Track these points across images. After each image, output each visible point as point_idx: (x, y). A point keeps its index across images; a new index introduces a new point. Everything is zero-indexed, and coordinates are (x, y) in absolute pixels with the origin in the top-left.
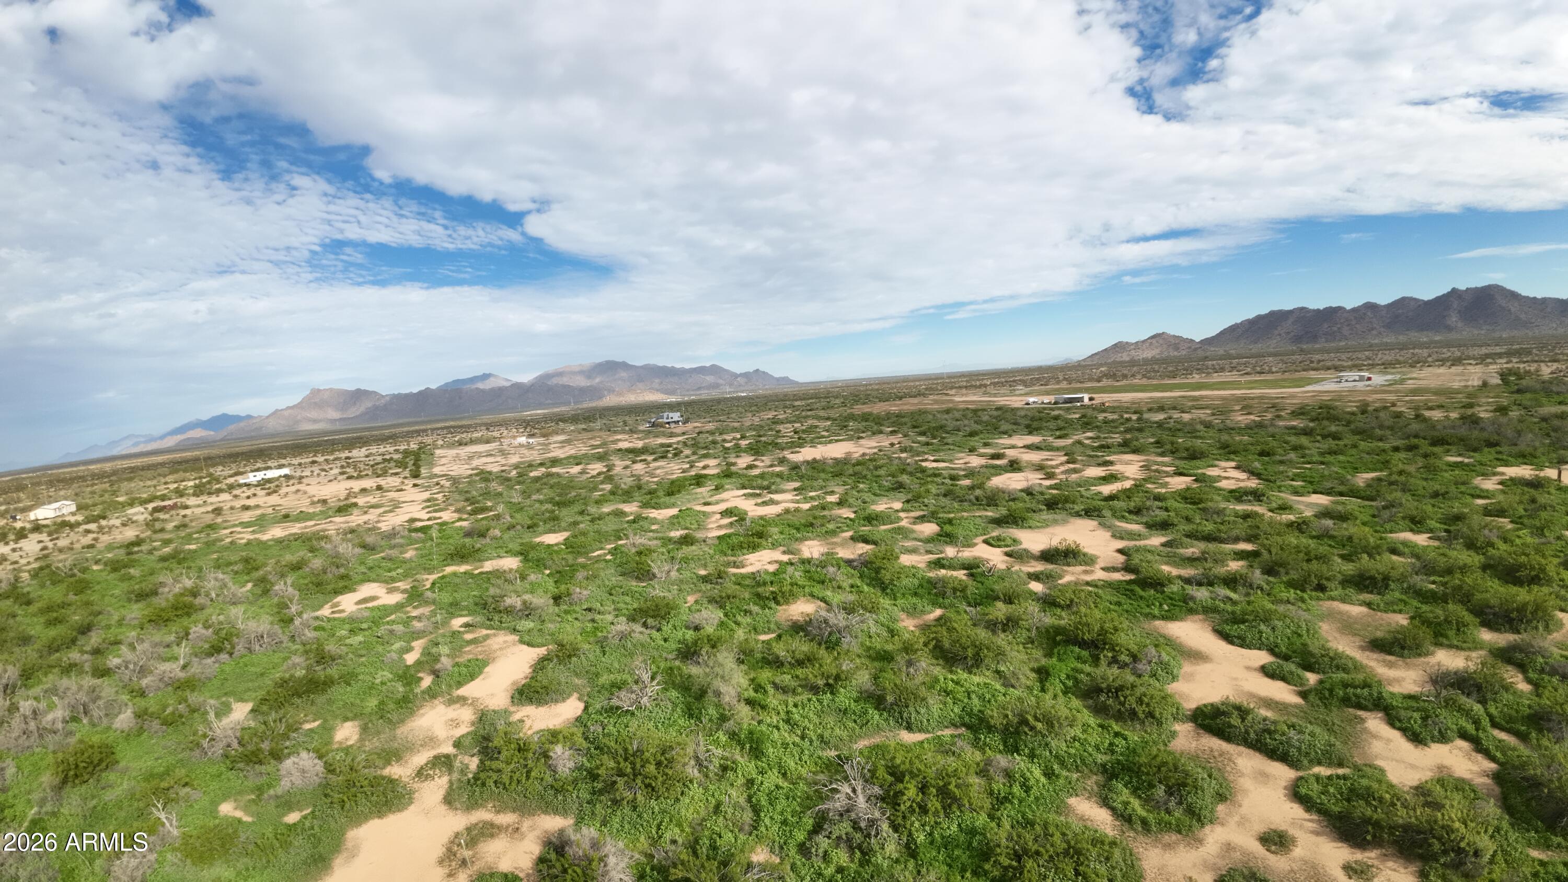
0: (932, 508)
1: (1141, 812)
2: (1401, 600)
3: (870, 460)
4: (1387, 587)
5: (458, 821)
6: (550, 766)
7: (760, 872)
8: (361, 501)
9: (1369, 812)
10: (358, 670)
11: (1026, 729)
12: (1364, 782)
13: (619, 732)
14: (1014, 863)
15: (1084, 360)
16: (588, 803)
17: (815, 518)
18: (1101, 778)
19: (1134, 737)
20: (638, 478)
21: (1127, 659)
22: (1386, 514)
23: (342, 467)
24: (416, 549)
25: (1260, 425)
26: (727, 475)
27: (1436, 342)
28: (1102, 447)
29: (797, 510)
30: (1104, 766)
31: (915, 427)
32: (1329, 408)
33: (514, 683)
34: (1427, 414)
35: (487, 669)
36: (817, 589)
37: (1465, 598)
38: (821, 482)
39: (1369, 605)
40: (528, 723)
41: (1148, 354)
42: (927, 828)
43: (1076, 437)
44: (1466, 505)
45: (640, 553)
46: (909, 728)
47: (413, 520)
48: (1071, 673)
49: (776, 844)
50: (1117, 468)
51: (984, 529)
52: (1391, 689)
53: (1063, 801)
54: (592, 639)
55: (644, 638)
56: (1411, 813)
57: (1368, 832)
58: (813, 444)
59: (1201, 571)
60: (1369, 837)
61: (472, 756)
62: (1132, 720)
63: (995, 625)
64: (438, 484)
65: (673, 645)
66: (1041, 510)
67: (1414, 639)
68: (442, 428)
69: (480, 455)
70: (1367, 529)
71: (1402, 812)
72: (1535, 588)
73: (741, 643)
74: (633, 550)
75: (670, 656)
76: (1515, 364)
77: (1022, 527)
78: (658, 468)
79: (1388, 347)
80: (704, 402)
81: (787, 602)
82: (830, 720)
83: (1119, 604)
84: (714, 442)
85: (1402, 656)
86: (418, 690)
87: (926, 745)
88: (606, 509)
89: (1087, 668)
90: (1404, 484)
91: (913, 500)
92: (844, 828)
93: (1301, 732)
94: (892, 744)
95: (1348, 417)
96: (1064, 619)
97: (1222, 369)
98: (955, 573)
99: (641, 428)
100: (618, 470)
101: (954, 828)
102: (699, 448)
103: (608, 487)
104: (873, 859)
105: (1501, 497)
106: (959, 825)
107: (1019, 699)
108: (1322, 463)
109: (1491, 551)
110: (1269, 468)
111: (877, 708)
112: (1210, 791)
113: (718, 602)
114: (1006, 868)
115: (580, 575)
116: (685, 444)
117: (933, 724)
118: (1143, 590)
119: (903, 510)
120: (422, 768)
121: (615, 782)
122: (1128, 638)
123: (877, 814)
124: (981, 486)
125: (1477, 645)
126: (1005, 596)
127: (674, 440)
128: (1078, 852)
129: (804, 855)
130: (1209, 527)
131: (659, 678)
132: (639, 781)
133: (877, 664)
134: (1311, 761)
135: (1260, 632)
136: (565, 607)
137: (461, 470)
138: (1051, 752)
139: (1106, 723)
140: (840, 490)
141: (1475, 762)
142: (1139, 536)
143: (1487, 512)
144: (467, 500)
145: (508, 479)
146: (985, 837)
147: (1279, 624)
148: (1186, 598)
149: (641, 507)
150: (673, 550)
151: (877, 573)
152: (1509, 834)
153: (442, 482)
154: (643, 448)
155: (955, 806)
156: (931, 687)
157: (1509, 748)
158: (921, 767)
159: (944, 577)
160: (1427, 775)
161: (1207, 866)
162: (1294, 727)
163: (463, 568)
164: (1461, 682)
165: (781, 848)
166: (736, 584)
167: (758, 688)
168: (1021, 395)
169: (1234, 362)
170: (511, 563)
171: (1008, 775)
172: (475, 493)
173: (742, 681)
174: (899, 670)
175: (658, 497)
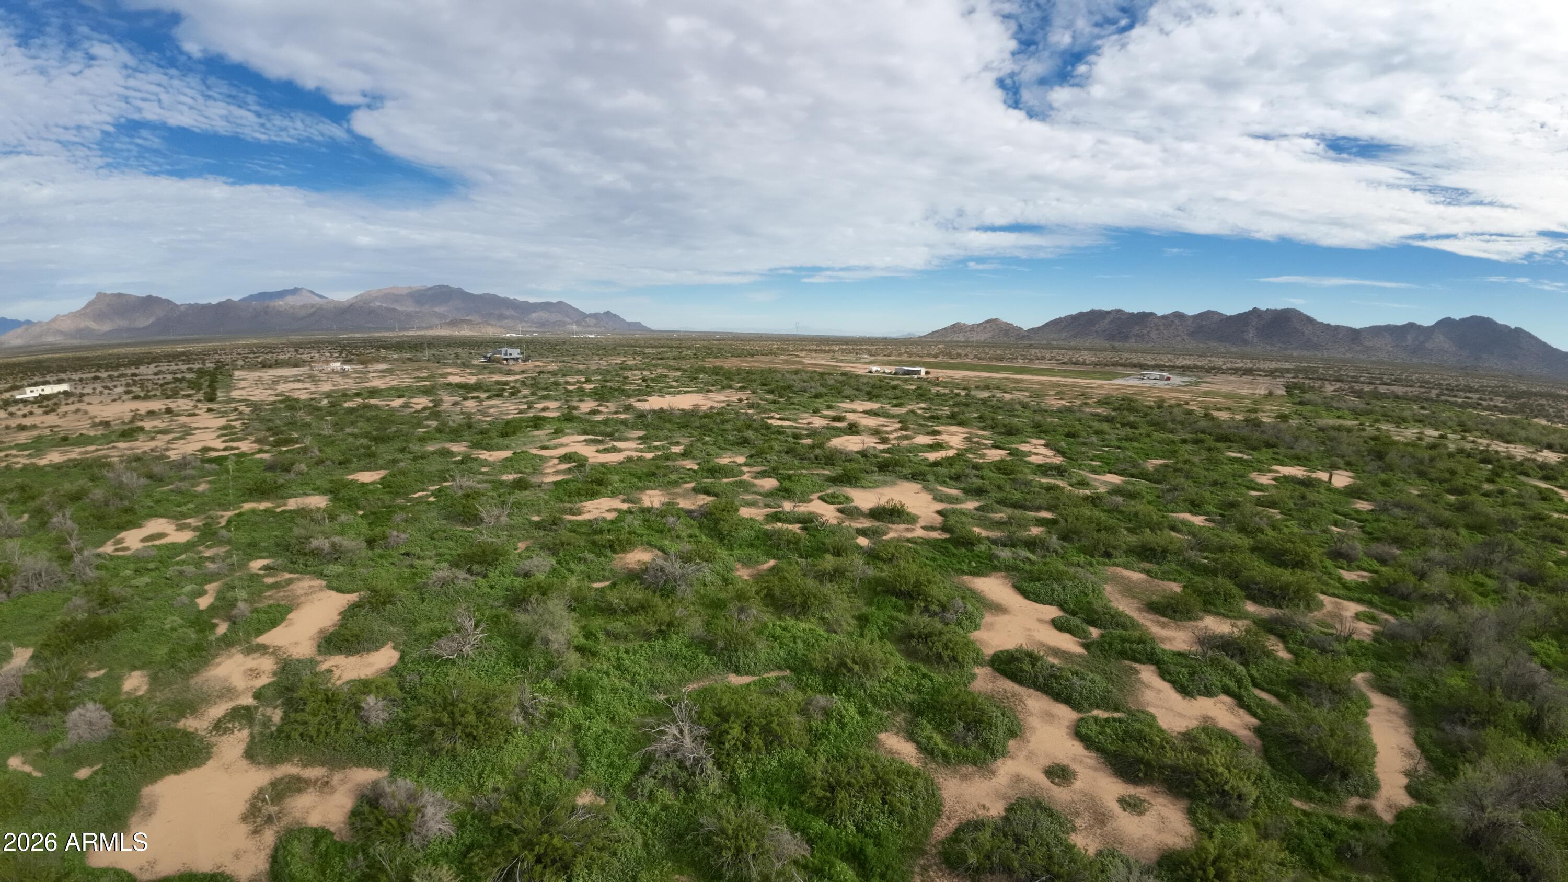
0: (773, 464)
1: (942, 745)
2: (1176, 571)
3: (718, 414)
4: (1165, 558)
5: (260, 777)
6: (362, 717)
7: (585, 814)
8: (148, 425)
9: (1141, 752)
10: (145, 615)
11: (845, 671)
12: (1137, 726)
13: (437, 681)
14: (828, 794)
16: (404, 754)
17: (658, 468)
18: (908, 715)
19: (939, 678)
20: (469, 416)
21: (937, 609)
22: (1169, 496)
23: (128, 385)
24: (210, 482)
25: (1069, 410)
26: (568, 418)
27: (1232, 353)
28: (932, 417)
29: (640, 459)
30: (911, 704)
31: (763, 385)
32: (1130, 400)
33: (321, 631)
34: (1215, 414)
35: (290, 616)
36: (656, 539)
37: (1234, 575)
38: (666, 432)
39: (1148, 572)
40: (337, 673)
41: (982, 337)
42: (750, 765)
43: (910, 407)
44: (1242, 495)
45: (467, 496)
46: (737, 671)
47: (206, 450)
48: (888, 620)
49: (602, 788)
50: (944, 437)
51: (820, 486)
52: (1163, 646)
53: (874, 736)
54: (409, 586)
55: (468, 585)
56: (1179, 755)
57: (1140, 770)
58: (661, 393)
59: (1006, 534)
60: (1141, 775)
61: (275, 708)
62: (938, 663)
63: (823, 575)
64: (236, 410)
65: (501, 594)
66: (873, 472)
67: (1186, 605)
68: (244, 347)
69: (286, 380)
70: (1151, 507)
71: (1170, 754)
72: (1299, 571)
73: (573, 590)
74: (460, 493)
75: (497, 604)
76: (1300, 379)
77: (855, 487)
78: (492, 407)
79: (1189, 353)
80: (547, 342)
81: (624, 551)
82: (661, 666)
83: (934, 559)
84: (556, 384)
85: (1174, 619)
86: (212, 638)
87: (752, 688)
88: (430, 448)
89: (902, 616)
90: (1188, 472)
91: (756, 455)
92: (670, 767)
93: (1083, 679)
94: (719, 686)
95: (1146, 409)
96: (886, 572)
97: (1043, 358)
98: (790, 527)
99: (475, 362)
100: (446, 406)
101: (774, 763)
102: (538, 388)
103: (434, 424)
104: (697, 796)
105: (1274, 491)
106: (779, 761)
107: (841, 644)
108: (1119, 448)
109: (1260, 536)
110: (1073, 448)
111: (707, 653)
112: (1002, 729)
113: (553, 550)
114: (820, 799)
115: (398, 517)
116: (523, 383)
117: (760, 667)
118: (956, 548)
119: (746, 465)
120: (219, 721)
121: (433, 732)
122: (938, 591)
123: (702, 753)
124: (821, 446)
125: (1243, 615)
126: (834, 548)
127: (512, 378)
128: (886, 783)
129: (630, 797)
130: (1017, 496)
131: (483, 625)
132: (459, 730)
133: (710, 611)
134: (1090, 705)
135: (1053, 590)
136: (380, 551)
137: (263, 395)
138: (865, 692)
139: (916, 665)
140: (686, 441)
141: (1238, 716)
142: (956, 500)
143: (1259, 502)
144: (269, 429)
145: (319, 409)
146: (803, 771)
147: (1069, 583)
148: (992, 557)
149: (470, 448)
150: (504, 494)
151: (716, 523)
152: (1272, 783)
153: (241, 408)
154: (476, 384)
155: (776, 744)
156: (759, 633)
157: (1270, 706)
158: (746, 708)
159: (780, 530)
160: (1193, 724)
161: (999, 795)
162: (1077, 673)
163: (263, 506)
164: (1226, 645)
165: (606, 790)
166: (571, 530)
167: (589, 635)
168: (865, 363)
169: (1055, 352)
170: (318, 502)
171: (827, 713)
172: (278, 422)
173: (572, 627)
174: (731, 617)
175: (490, 438)
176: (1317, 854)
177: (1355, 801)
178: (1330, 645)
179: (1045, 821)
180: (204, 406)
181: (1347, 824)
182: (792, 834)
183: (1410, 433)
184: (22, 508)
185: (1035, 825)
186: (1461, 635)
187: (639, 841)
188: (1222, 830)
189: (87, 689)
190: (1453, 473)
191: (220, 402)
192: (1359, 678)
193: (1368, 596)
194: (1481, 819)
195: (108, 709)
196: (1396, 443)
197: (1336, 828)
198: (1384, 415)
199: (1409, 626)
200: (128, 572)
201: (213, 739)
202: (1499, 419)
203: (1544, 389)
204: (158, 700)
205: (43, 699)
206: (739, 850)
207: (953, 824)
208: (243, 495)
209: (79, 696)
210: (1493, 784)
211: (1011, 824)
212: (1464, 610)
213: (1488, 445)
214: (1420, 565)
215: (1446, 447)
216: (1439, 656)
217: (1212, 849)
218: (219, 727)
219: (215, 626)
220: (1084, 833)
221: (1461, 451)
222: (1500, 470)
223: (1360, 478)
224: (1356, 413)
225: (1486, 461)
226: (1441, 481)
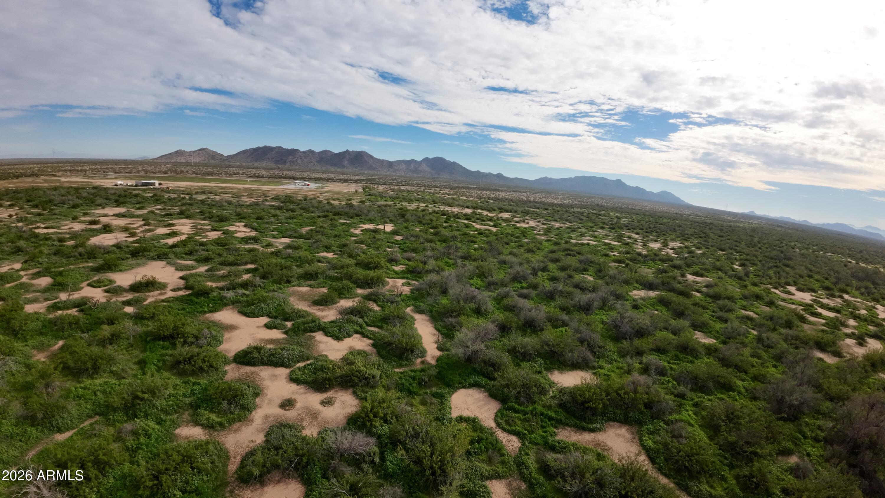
0: (45, 265)
1: (217, 419)
2: (323, 282)
4: (317, 277)
9: (325, 376)
11: (138, 401)
12: (320, 363)
14: (155, 482)
15: (157, 159)
18: (190, 411)
19: (204, 381)
21: (193, 340)
22: (315, 245)
25: (257, 204)
27: (338, 172)
28: (167, 215)
30: (191, 404)
31: (28, 201)
32: (290, 197)
34: (332, 202)
37: (350, 278)
39: (310, 286)
41: (197, 160)
42: (95, 489)
43: (150, 209)
44: (348, 240)
46: (59, 431)
48: (160, 358)
50: (177, 228)
51: (87, 276)
52: (324, 320)
53: (172, 434)
56: (342, 369)
57: (326, 384)
59: (229, 282)
62: (201, 373)
63: (104, 341)
66: (128, 258)
67: (331, 297)
70: (307, 252)
71: (338, 370)
72: (377, 271)
76: (369, 185)
77: (116, 271)
79: (318, 171)
83: (184, 309)
85: (326, 306)
87: (75, 438)
89: (170, 352)
90: (322, 232)
91: (30, 260)
93: (288, 350)
94: (51, 446)
95: (298, 201)
96: (151, 326)
97: (238, 173)
98: (69, 312)
101: (111, 480)
105: (362, 237)
106: (114, 477)
107: (130, 384)
108: (287, 223)
109: (359, 258)
110: (261, 225)
111: (33, 426)
112: (250, 395)
114: (151, 487)
117: (75, 422)
118: (197, 298)
119: (22, 269)
122: (190, 329)
124: (82, 245)
125: (357, 296)
126: (108, 320)
128: (190, 457)
130: (231, 258)
133: (23, 394)
134: (295, 362)
135: (262, 308)
138: (157, 409)
139: (186, 379)
141: (364, 342)
142: (192, 268)
143: (356, 242)
146: (133, 476)
147: (270, 302)
148: (222, 298)
151: (8, 323)
152: (384, 366)
155: (107, 468)
156: (67, 397)
157: (376, 333)
158: (77, 453)
159: (61, 316)
160: (345, 352)
161: (259, 431)
162: (284, 349)
164: (352, 311)
168: (112, 179)
169: (245, 170)
171: (135, 433)
174: (41, 393)
176: (411, 388)
177: (419, 360)
178: (395, 299)
179: (287, 431)
181: (418, 371)
183: (414, 206)
185: (283, 436)
186: (443, 283)
188: (370, 395)
190: (432, 220)
192: (408, 310)
193: (405, 275)
194: (468, 351)
196: (409, 210)
197: (415, 374)
198: (404, 199)
199: (423, 284)
202: (448, 198)
203: (464, 186)
207: (238, 459)
210: (469, 337)
211: (270, 442)
212: (442, 273)
213: (444, 208)
214: (424, 259)
215: (428, 210)
216: (436, 293)
217: (368, 405)
220: (309, 427)
221: (434, 211)
222: (449, 218)
223: (396, 226)
224: (392, 199)
225: (444, 215)
226: (428, 224)
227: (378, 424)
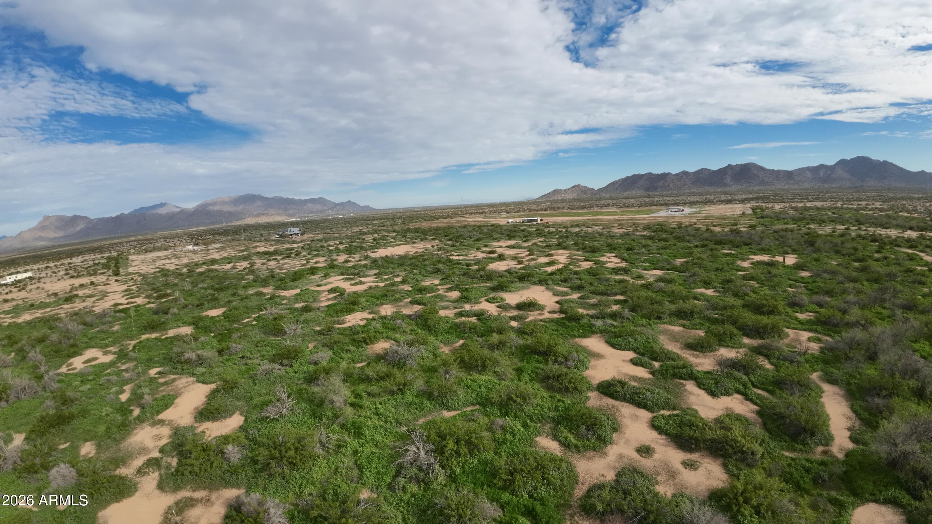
0: (456, 283)
1: (574, 441)
2: (700, 323)
3: (420, 256)
4: (692, 316)
5: (168, 500)
6: (225, 458)
7: (366, 504)
8: (80, 293)
9: (691, 433)
10: (89, 408)
11: (512, 403)
12: (688, 417)
13: (269, 432)
14: (510, 477)
16: (253, 478)
17: (388, 291)
18: (552, 425)
19: (568, 401)
20: (272, 271)
21: (562, 360)
22: (691, 280)
23: (66, 270)
24: (120, 324)
25: (627, 234)
26: (332, 266)
27: (719, 192)
28: (547, 246)
29: (377, 287)
30: (553, 418)
31: (446, 236)
32: (662, 225)
33: (196, 409)
34: (713, 228)
35: (176, 401)
36: (391, 334)
37: (734, 322)
38: (390, 270)
39: (684, 326)
40: (208, 433)
41: (571, 196)
42: (461, 464)
43: (534, 241)
44: (733, 275)
45: (275, 319)
46: (448, 409)
47: (116, 305)
48: (534, 370)
49: (374, 486)
50: (555, 257)
51: (485, 293)
52: (697, 369)
53: (533, 440)
54: (246, 376)
55: (281, 373)
56: (714, 433)
57: (692, 443)
58: (385, 246)
59: (598, 311)
60: (693, 446)
61: (173, 457)
62: (566, 392)
63: (493, 346)
64: (132, 279)
65: (301, 376)
66: (516, 282)
67: (708, 343)
68: (134, 241)
69: (160, 258)
70: (681, 287)
71: (709, 432)
72: (772, 317)
73: (345, 370)
74: (271, 317)
75: (299, 382)
76: (760, 204)
77: (506, 291)
78: (285, 264)
79: (694, 194)
80: (315, 222)
81: (373, 343)
82: (402, 410)
83: (557, 330)
84: (322, 247)
85: (702, 352)
86: (131, 418)
87: (457, 418)
88: (251, 292)
89: (542, 366)
90: (700, 264)
91: (446, 278)
92: (413, 471)
93: (652, 393)
94: (439, 419)
95: (672, 230)
96: (530, 341)
97: (608, 205)
98: (470, 319)
99: (273, 238)
100: (258, 266)
101: (476, 462)
102: (312, 250)
103: (251, 277)
104: (431, 487)
105: (752, 271)
106: (478, 460)
107: (507, 386)
108: (658, 254)
109: (747, 298)
110: (631, 256)
111: (429, 400)
112: (608, 428)
113: (330, 346)
114: (505, 481)
115: (235, 335)
116: (303, 248)
117: (461, 405)
118: (569, 322)
119: (440, 285)
120: (140, 468)
121: (269, 464)
122: (562, 349)
123: (432, 460)
124: (483, 269)
125: (742, 346)
126: (497, 329)
127: (295, 246)
128: (543, 467)
129: (391, 491)
130: (602, 288)
131: (293, 396)
132: (285, 461)
133: (427, 374)
134: (659, 408)
135: (629, 342)
136: (226, 357)
137: (147, 269)
138: (525, 414)
139: (553, 395)
140: (403, 274)
141: (746, 405)
142: (567, 294)
143: (744, 278)
144: (153, 289)
145: (181, 275)
146: (493, 465)
147: (638, 337)
148: (591, 326)
149: (274, 289)
150: (297, 315)
151: (426, 321)
152: (770, 443)
153: (135, 278)
154: (274, 251)
155: (475, 451)
156: (459, 385)
157: (764, 398)
158: (456, 430)
159: (464, 321)
160: (720, 413)
161: (611, 467)
162: (649, 390)
163: (154, 336)
164: (734, 364)
165: (377, 488)
166: (340, 334)
167: (357, 396)
168: (504, 218)
169: (615, 201)
170: (187, 330)
171: (503, 428)
172: (158, 284)
173: (347, 392)
174: (441, 376)
175: (286, 282)
176: (802, 482)
177: (820, 449)
178: (795, 358)
179: (640, 480)
180: (113, 279)
181: (817, 462)
182: (491, 503)
183: (828, 229)
184: (10, 349)
185: (634, 483)
186: (872, 345)
187: (400, 517)
188: (745, 474)
189: (59, 455)
190: (856, 249)
191: (122, 276)
192: (815, 376)
193: (814, 327)
194: (896, 451)
195: (73, 467)
196: (821, 235)
197: (811, 465)
198: (812, 220)
199: (840, 342)
200: (77, 383)
201: (138, 480)
202: (879, 215)
203: (904, 195)
204: (102, 459)
205: (34, 464)
206: (460, 516)
207: (585, 488)
208: (141, 330)
209: (55, 460)
210: (900, 430)
211: (620, 484)
212: (871, 329)
213: (875, 231)
214: (843, 305)
215: (850, 235)
216: (860, 358)
217: (740, 486)
218: (140, 472)
219: (132, 411)
220: (663, 484)
221: (859, 236)
222: (882, 245)
223: (801, 258)
224: (795, 220)
225: (874, 240)
226: (850, 255)
227: (747, 513)
